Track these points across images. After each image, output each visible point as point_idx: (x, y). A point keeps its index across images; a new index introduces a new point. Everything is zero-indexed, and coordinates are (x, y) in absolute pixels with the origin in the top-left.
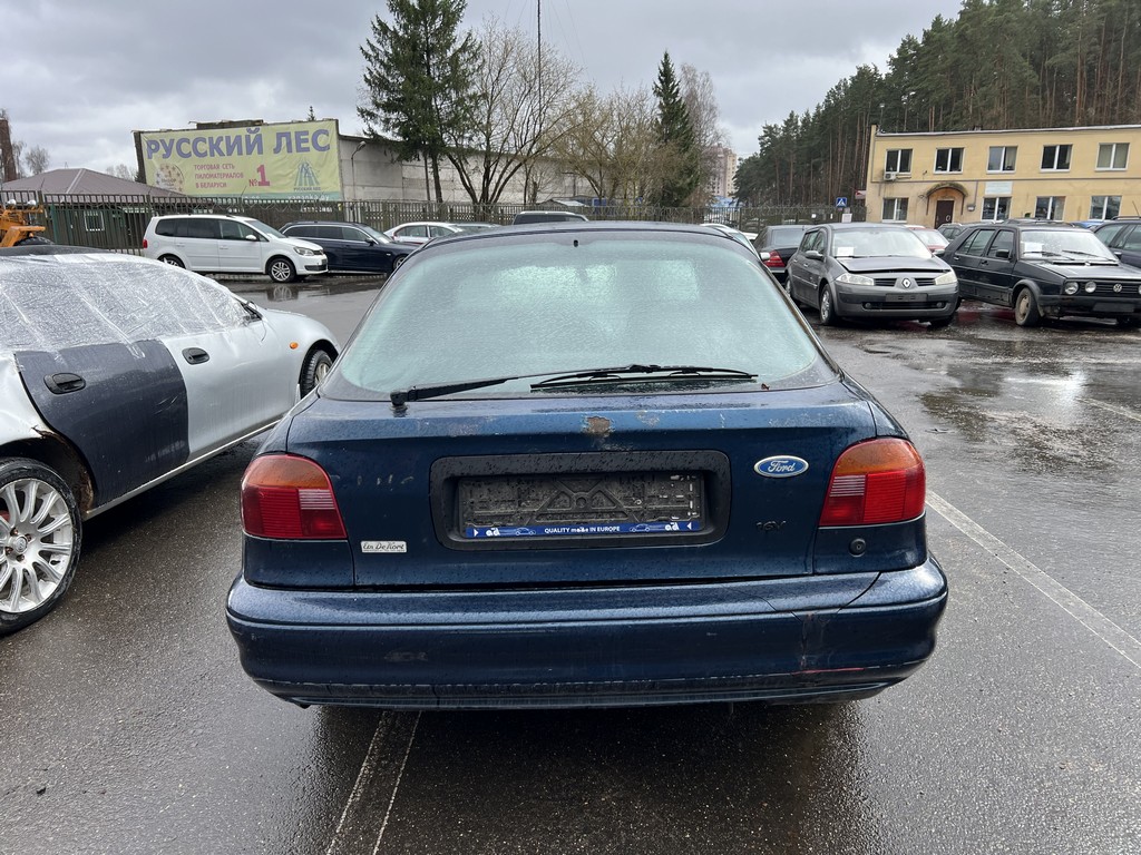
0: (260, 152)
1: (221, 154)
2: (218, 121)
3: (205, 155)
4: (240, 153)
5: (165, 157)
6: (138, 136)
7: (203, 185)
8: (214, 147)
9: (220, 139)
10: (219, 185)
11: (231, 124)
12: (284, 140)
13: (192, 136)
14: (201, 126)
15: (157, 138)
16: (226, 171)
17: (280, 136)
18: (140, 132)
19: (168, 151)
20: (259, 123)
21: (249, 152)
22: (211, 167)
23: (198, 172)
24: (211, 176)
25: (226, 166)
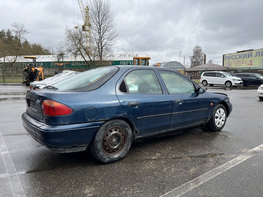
0: (251, 57)
1: (241, 58)
2: (242, 51)
3: (238, 58)
4: (246, 58)
5: (228, 60)
6: (224, 56)
7: (236, 66)
8: (240, 57)
9: (242, 55)
10: (240, 65)
11: (245, 51)
12: (258, 53)
13: (235, 54)
14: (238, 52)
15: (227, 56)
16: (242, 62)
17: (257, 53)
18: (224, 55)
19: (229, 58)
20: (252, 50)
21: (249, 57)
22: (238, 61)
23: (235, 63)
24: (238, 63)
25: (242, 61)
